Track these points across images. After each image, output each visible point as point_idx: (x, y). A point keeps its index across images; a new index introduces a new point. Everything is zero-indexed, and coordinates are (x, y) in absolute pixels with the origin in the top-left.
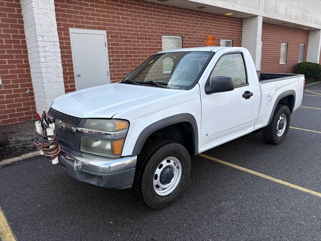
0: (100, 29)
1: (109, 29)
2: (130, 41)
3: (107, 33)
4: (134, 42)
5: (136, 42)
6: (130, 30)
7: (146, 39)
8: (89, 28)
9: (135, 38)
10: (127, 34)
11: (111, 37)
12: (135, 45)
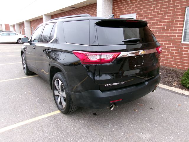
0: (133, 13)
1: (138, 12)
2: (151, 18)
3: (137, 15)
4: (154, 17)
5: (155, 17)
6: (152, 10)
7: (165, 14)
8: (128, 14)
9: (155, 15)
10: (149, 13)
11: (139, 17)
12: (155, 20)
